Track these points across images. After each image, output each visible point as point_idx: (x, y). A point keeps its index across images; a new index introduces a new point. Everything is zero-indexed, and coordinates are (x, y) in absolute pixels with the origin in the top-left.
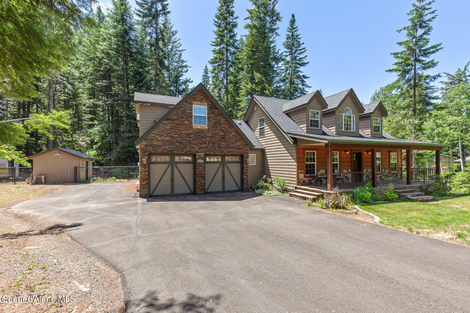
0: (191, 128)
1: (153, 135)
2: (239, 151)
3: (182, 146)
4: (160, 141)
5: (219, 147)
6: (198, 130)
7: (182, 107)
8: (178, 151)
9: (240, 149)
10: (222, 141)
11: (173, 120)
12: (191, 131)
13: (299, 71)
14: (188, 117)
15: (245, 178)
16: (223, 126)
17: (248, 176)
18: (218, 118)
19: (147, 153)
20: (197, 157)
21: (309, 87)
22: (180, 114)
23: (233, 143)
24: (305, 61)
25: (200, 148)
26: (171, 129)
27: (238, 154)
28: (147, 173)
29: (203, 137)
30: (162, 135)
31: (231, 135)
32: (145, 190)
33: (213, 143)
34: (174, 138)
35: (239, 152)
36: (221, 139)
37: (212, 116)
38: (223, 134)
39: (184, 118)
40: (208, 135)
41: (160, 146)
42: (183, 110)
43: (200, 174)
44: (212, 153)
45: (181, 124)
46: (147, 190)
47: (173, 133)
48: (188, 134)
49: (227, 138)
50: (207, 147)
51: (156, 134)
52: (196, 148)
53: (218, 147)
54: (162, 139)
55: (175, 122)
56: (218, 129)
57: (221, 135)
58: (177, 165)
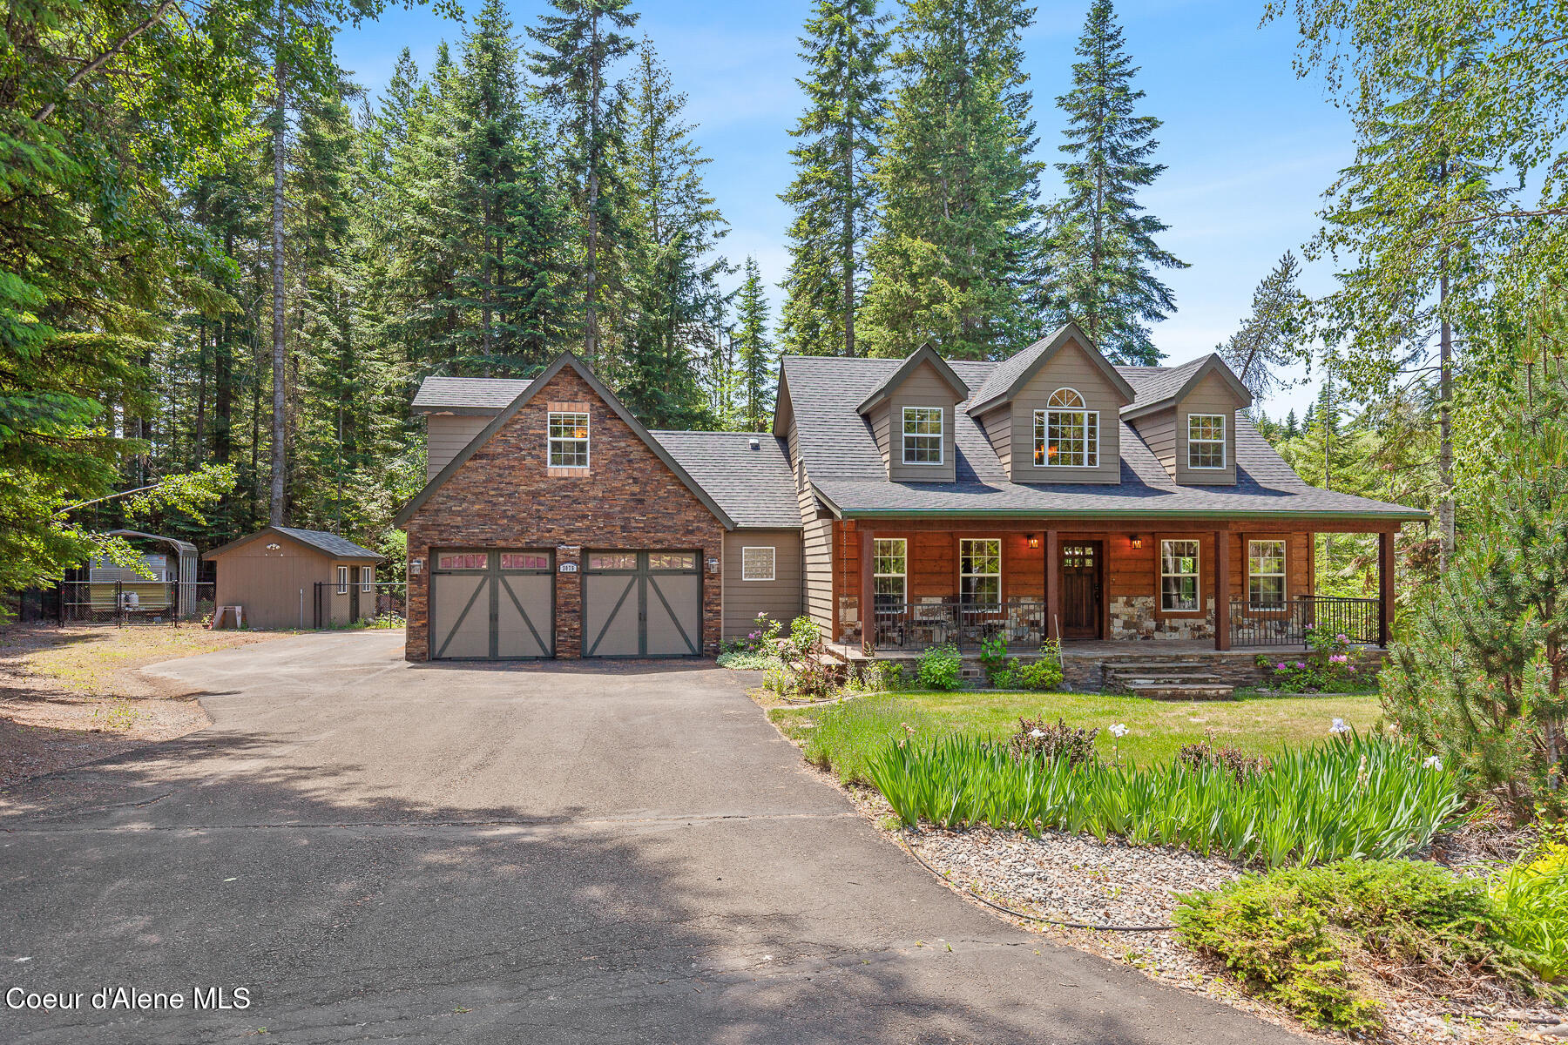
0: (544, 475)
1: (440, 499)
2: (690, 538)
3: (517, 528)
4: (459, 514)
5: (624, 528)
6: (562, 482)
7: (516, 422)
8: (506, 540)
9: (691, 532)
10: (633, 510)
11: (494, 457)
12: (543, 486)
13: (1132, 205)
14: (534, 448)
15: (709, 620)
16: (636, 466)
17: (718, 612)
18: (623, 444)
19: (425, 548)
20: (560, 557)
21: (1180, 262)
22: (513, 441)
23: (671, 516)
24: (1151, 160)
25: (568, 532)
26: (489, 480)
27: (684, 546)
28: (424, 599)
29: (576, 501)
30: (464, 499)
31: (662, 493)
32: (419, 642)
33: (608, 516)
34: (495, 504)
35: (690, 542)
36: (633, 504)
37: (604, 439)
38: (636, 489)
39: (521, 450)
40: (591, 493)
41: (458, 527)
42: (521, 429)
43: (566, 604)
44: (602, 545)
45: (513, 467)
46: (425, 643)
47: (493, 493)
48: (535, 495)
49: (649, 501)
50: (588, 528)
51: (448, 497)
52: (557, 531)
53: (622, 527)
54: (464, 510)
55: (497, 462)
56: (623, 475)
57: (633, 494)
58: (507, 578)
